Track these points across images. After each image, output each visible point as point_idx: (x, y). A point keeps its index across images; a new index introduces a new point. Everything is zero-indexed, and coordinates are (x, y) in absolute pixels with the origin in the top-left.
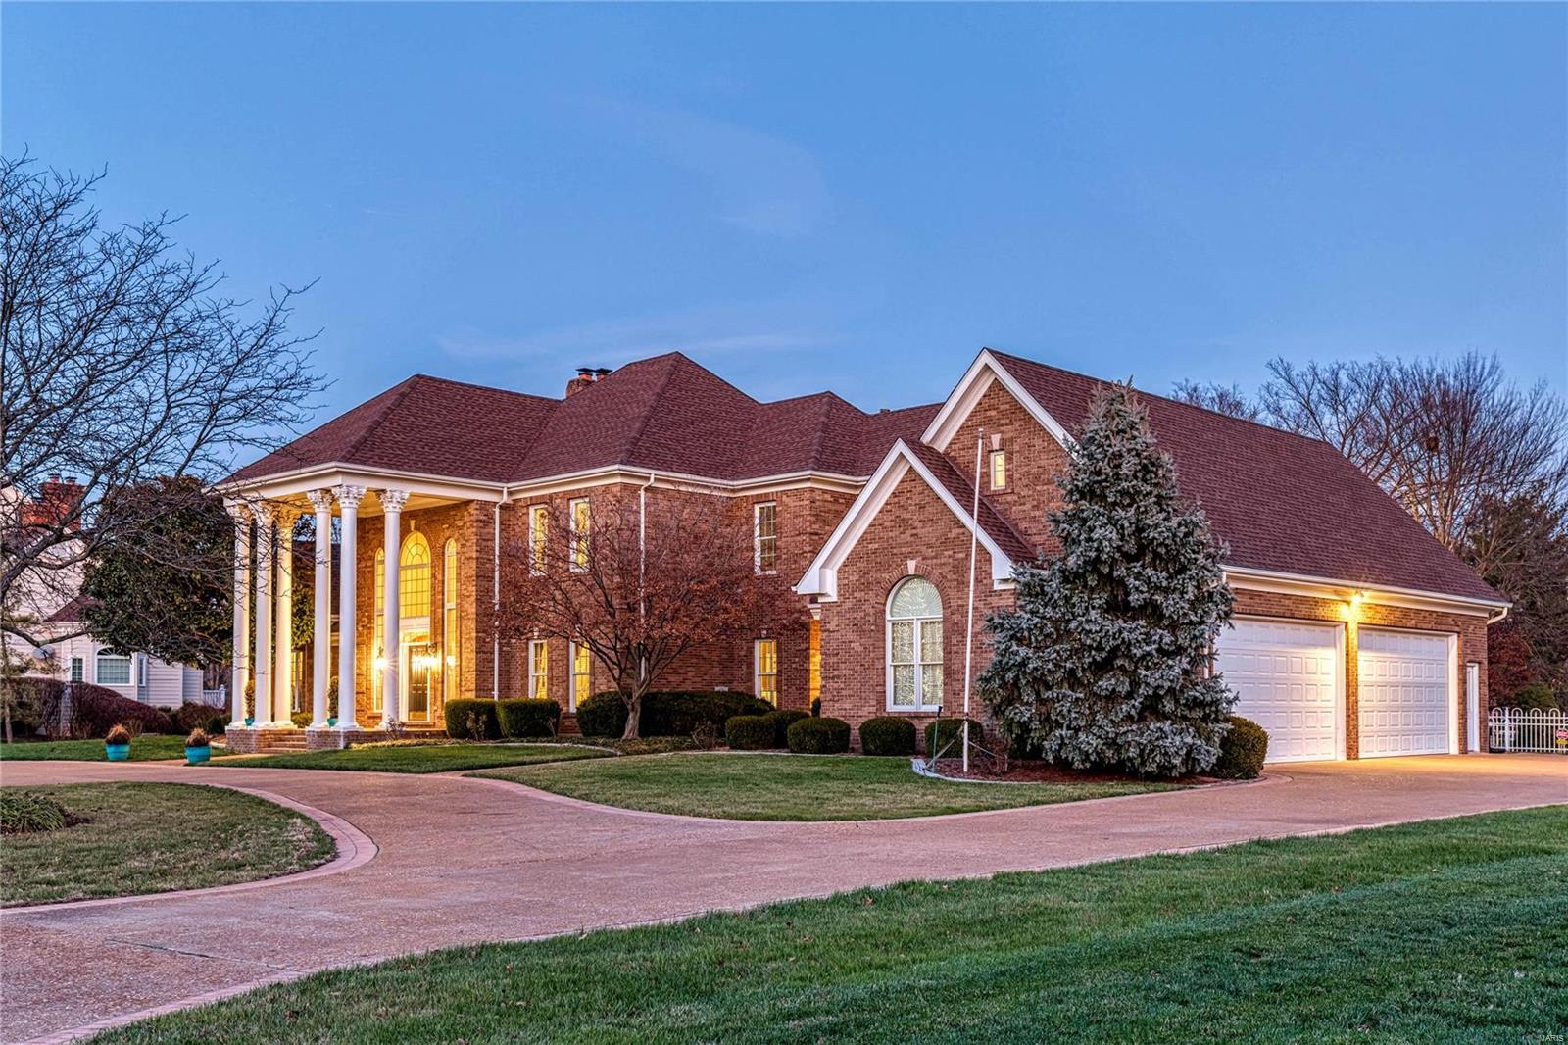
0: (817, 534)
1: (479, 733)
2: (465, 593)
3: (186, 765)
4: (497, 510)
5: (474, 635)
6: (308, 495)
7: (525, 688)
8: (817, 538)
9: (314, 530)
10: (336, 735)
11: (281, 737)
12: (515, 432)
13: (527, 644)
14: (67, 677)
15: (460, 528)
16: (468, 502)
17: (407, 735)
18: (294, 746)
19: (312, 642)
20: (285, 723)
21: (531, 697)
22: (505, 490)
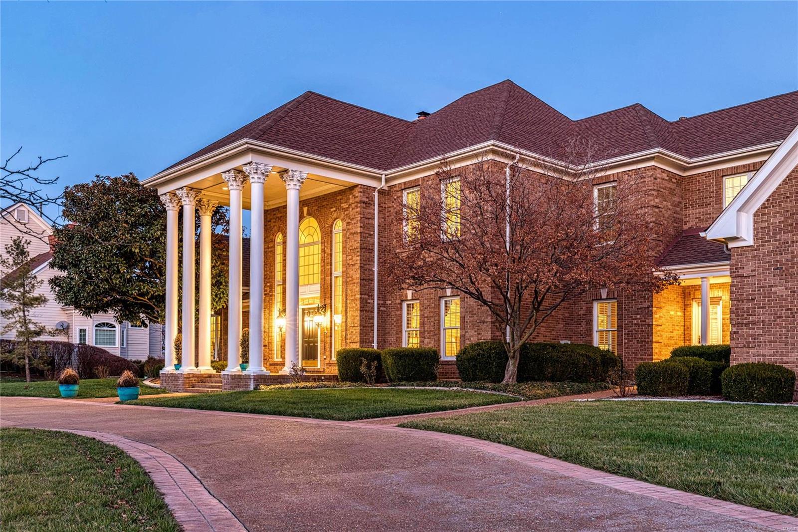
0: (657, 207)
1: (370, 377)
2: (351, 262)
3: (117, 403)
4: (376, 194)
5: (358, 296)
6: (223, 176)
7: (399, 340)
8: (657, 210)
9: (229, 221)
10: (248, 377)
11: (202, 379)
12: (386, 138)
13: (401, 304)
14: (76, 340)
15: (346, 209)
16: (353, 187)
17: (306, 379)
18: (212, 387)
19: (227, 306)
20: (206, 368)
21: (404, 346)
22: (383, 177)
